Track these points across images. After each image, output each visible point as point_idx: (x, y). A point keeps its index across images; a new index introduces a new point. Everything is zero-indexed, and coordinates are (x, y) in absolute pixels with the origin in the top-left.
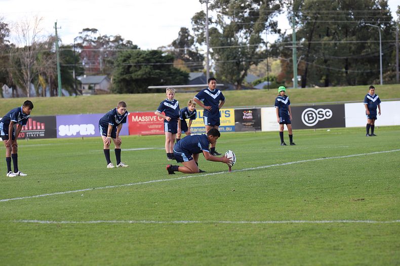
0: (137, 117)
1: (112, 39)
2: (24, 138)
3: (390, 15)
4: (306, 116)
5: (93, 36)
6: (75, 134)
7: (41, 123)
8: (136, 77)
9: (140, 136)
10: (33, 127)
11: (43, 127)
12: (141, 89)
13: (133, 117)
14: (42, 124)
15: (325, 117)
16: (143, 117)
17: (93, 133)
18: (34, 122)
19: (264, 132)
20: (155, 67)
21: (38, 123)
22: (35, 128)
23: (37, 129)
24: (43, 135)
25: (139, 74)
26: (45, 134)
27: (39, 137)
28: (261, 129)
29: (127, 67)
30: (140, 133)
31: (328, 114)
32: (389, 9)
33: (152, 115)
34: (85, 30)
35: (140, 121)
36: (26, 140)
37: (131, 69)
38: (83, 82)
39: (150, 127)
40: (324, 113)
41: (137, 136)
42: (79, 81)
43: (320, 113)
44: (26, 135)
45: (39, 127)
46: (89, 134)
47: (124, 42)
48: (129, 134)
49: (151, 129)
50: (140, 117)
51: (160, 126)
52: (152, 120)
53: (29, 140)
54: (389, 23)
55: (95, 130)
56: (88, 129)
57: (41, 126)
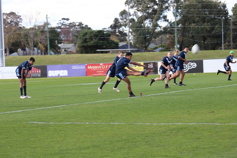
0: (90, 66)
1: (77, 24)
2: (30, 77)
3: (228, 12)
5: (67, 22)
6: (57, 75)
8: (90, 45)
10: (34, 72)
11: (40, 72)
12: (93, 51)
13: (88, 66)
14: (39, 70)
15: (192, 67)
16: (94, 66)
18: (35, 69)
20: (100, 39)
22: (35, 72)
24: (40, 76)
25: (91, 43)
27: (38, 77)
29: (84, 39)
30: (92, 75)
31: (194, 65)
32: (227, 9)
33: (99, 65)
34: (63, 19)
37: (87, 40)
38: (61, 47)
39: (98, 72)
40: (192, 65)
41: (90, 76)
42: (59, 46)
43: (190, 65)
44: (30, 75)
45: (38, 72)
46: (65, 75)
47: (84, 26)
48: (86, 76)
50: (92, 67)
51: (103, 71)
52: (99, 68)
53: (32, 78)
54: (227, 17)
55: (68, 73)
56: (64, 73)
57: (39, 71)
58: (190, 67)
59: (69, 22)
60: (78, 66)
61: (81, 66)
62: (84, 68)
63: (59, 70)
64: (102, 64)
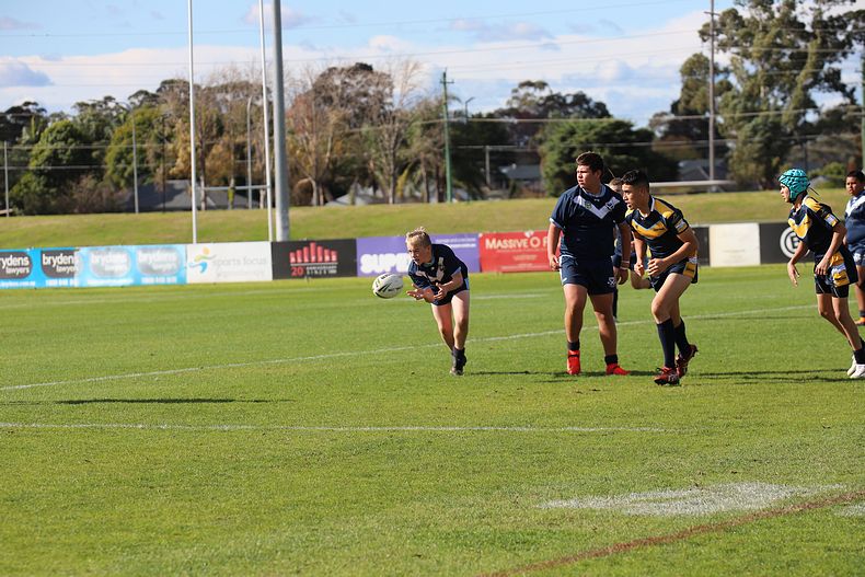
0: (494, 241)
1: (569, 100)
2: (302, 277)
4: (789, 240)
5: (539, 95)
6: (388, 269)
7: (331, 250)
9: (500, 274)
10: (317, 258)
11: (334, 258)
13: (487, 241)
14: (333, 253)
16: (505, 241)
18: (319, 249)
19: (717, 270)
20: (618, 150)
21: (326, 251)
22: (320, 259)
23: (323, 261)
24: (335, 272)
26: (337, 269)
27: (328, 275)
28: (708, 263)
30: (499, 269)
33: (521, 236)
34: (523, 85)
35: (500, 248)
36: (305, 280)
38: (510, 177)
39: (517, 258)
41: (494, 273)
44: (305, 271)
45: (327, 258)
47: (592, 105)
48: (481, 271)
49: (519, 262)
50: (499, 241)
51: (534, 257)
52: (519, 246)
53: (310, 279)
57: (330, 256)
59: (545, 93)
61: (463, 240)
62: (473, 245)
63: (396, 253)
64: (532, 233)
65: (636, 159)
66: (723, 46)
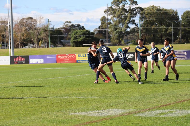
0: (60, 56)
1: (76, 26)
2: (17, 64)
6: (36, 62)
10: (20, 60)
11: (24, 60)
13: (58, 56)
14: (24, 59)
15: (131, 57)
16: (62, 56)
17: (43, 62)
18: (21, 58)
20: (87, 37)
21: (22, 58)
22: (21, 60)
23: (22, 60)
24: (24, 63)
26: (25, 62)
27: (23, 64)
29: (75, 37)
30: (61, 62)
31: (132, 56)
32: (178, 15)
33: (66, 55)
34: (66, 22)
35: (61, 58)
36: (18, 65)
37: (77, 37)
38: (63, 42)
39: (65, 60)
40: (130, 55)
43: (129, 55)
44: (18, 63)
46: (41, 62)
48: (57, 63)
49: (65, 61)
51: (68, 60)
52: (65, 57)
54: (178, 21)
55: (44, 61)
56: (41, 61)
58: (129, 57)
59: (71, 24)
60: (51, 56)
62: (55, 57)
63: (38, 59)
64: (68, 54)
65: (91, 39)
66: (110, 14)
